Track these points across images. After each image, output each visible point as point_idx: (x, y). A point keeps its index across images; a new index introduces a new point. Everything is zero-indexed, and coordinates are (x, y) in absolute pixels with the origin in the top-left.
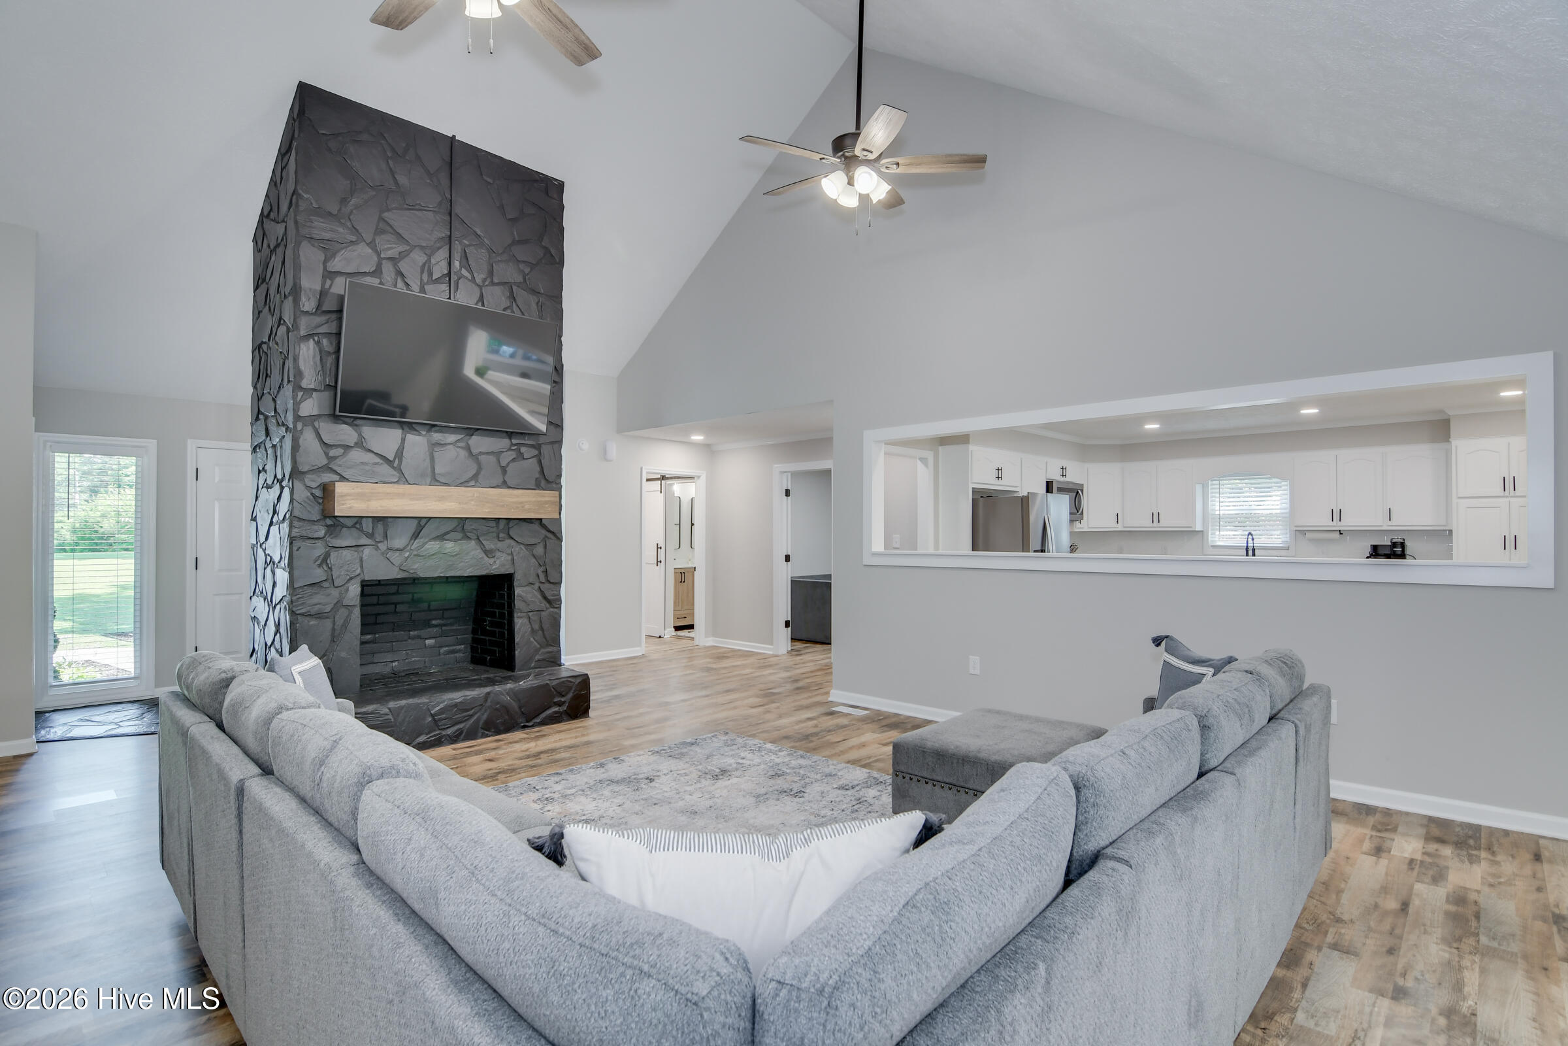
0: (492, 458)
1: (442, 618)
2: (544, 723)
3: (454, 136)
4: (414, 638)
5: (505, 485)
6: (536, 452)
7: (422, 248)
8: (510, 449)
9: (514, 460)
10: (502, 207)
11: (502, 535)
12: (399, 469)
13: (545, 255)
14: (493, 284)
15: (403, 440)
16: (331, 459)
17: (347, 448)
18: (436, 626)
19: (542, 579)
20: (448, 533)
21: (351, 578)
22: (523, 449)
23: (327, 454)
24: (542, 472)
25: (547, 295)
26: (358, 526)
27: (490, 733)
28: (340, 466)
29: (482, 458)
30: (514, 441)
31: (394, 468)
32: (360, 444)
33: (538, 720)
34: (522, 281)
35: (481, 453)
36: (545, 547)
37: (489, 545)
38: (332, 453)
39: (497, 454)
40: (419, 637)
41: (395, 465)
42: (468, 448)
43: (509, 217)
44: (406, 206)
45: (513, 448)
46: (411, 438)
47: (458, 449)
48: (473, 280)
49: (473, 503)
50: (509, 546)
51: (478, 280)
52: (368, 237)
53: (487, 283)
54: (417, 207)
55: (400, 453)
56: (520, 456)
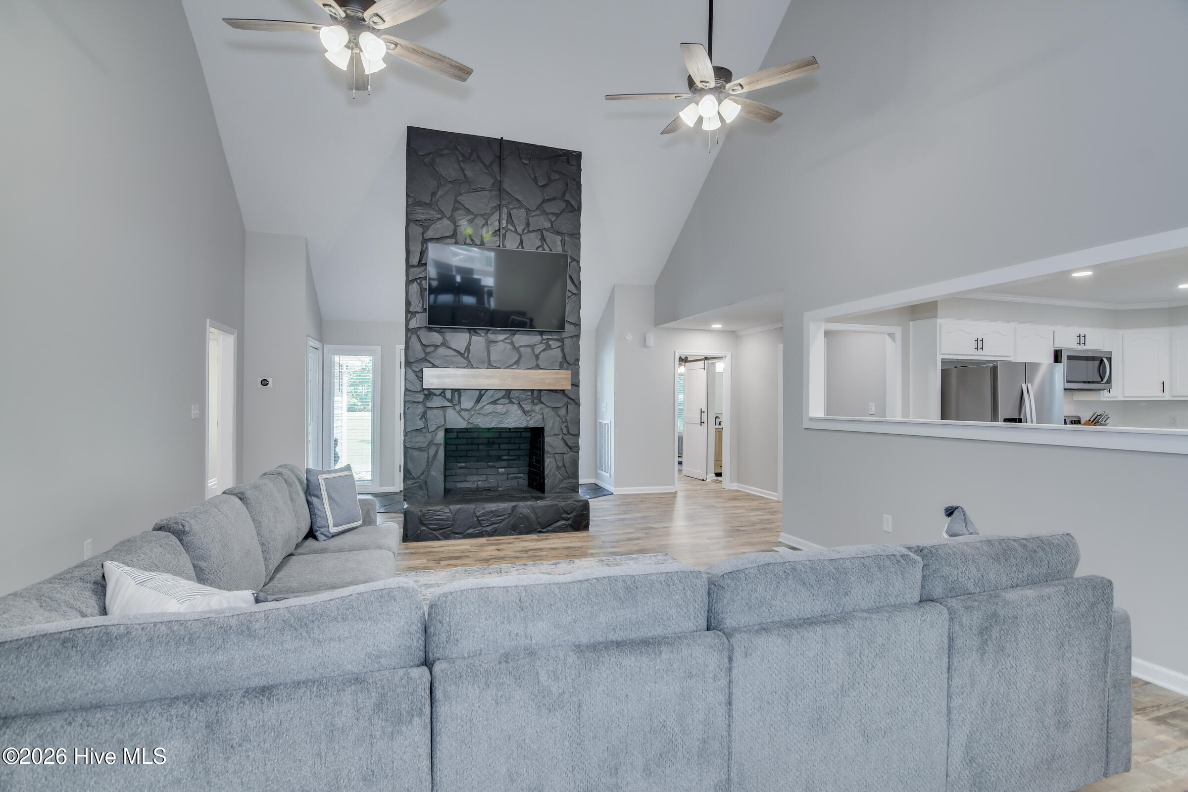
0: (529, 350)
1: (508, 455)
2: (554, 531)
3: (502, 138)
4: (491, 467)
5: (538, 367)
6: (559, 344)
7: (482, 215)
8: (541, 343)
9: (544, 350)
10: (535, 180)
11: (535, 401)
12: (467, 359)
13: (567, 206)
14: (529, 232)
15: (470, 340)
16: (427, 354)
17: (436, 347)
18: (505, 460)
19: (565, 431)
20: (499, 399)
21: (439, 427)
22: (551, 342)
23: (424, 351)
24: (564, 357)
25: (568, 234)
26: (442, 395)
27: (515, 533)
28: (432, 358)
29: (522, 349)
30: (544, 337)
31: (464, 358)
32: (445, 344)
33: (550, 528)
34: (550, 226)
35: (521, 346)
36: (567, 409)
37: (527, 408)
38: (428, 350)
39: (532, 347)
40: (494, 467)
41: (465, 356)
42: (512, 343)
43: (540, 184)
44: (472, 190)
45: (544, 342)
46: (474, 338)
47: (506, 344)
48: (516, 231)
49: (509, 379)
50: (541, 409)
51: (520, 230)
52: (448, 214)
53: (525, 232)
54: (479, 190)
55: (468, 349)
56: (549, 347)
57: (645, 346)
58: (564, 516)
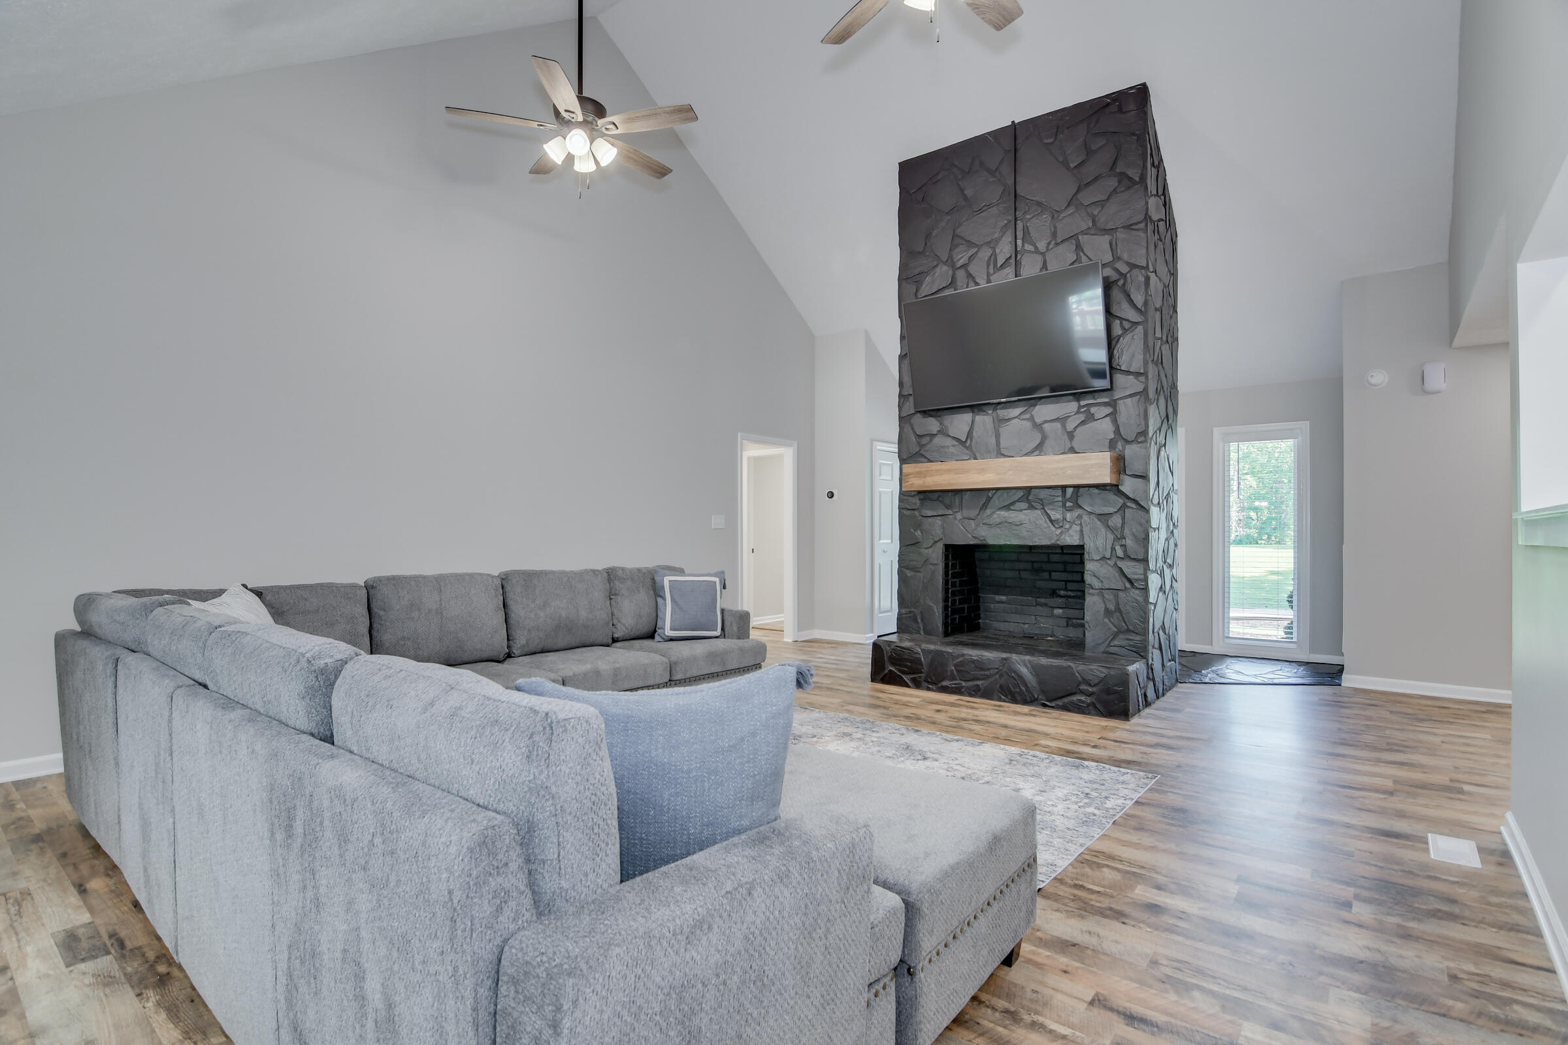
0: (1058, 425)
1: (1066, 589)
2: (1066, 708)
3: (1013, 122)
4: (1043, 605)
5: (1072, 450)
6: (1109, 410)
7: (988, 243)
8: (1078, 412)
9: (1083, 423)
10: (1065, 164)
11: (1068, 504)
12: (969, 448)
13: (1120, 182)
14: (1057, 244)
15: (973, 422)
16: (922, 446)
17: (933, 436)
18: (1062, 597)
19: (1120, 553)
20: (1013, 503)
21: (936, 542)
22: (1093, 410)
23: (919, 443)
24: (1117, 431)
25: (1123, 227)
26: (940, 499)
27: (1007, 700)
28: (927, 451)
29: (1046, 426)
30: (1083, 403)
31: (967, 448)
32: (943, 432)
33: (1059, 702)
34: (1091, 225)
35: (1046, 422)
36: (1123, 518)
37: (1056, 515)
38: (925, 441)
39: (1062, 420)
41: (968, 444)
42: (1032, 419)
43: (1072, 165)
44: (975, 214)
45: (1082, 410)
46: (979, 418)
47: (1024, 422)
48: (1037, 251)
49: (1010, 472)
50: (1080, 517)
51: (1042, 246)
52: (944, 257)
53: (1051, 247)
54: (984, 209)
55: (970, 434)
56: (1090, 418)
57: (1425, 392)
58: (1083, 687)
